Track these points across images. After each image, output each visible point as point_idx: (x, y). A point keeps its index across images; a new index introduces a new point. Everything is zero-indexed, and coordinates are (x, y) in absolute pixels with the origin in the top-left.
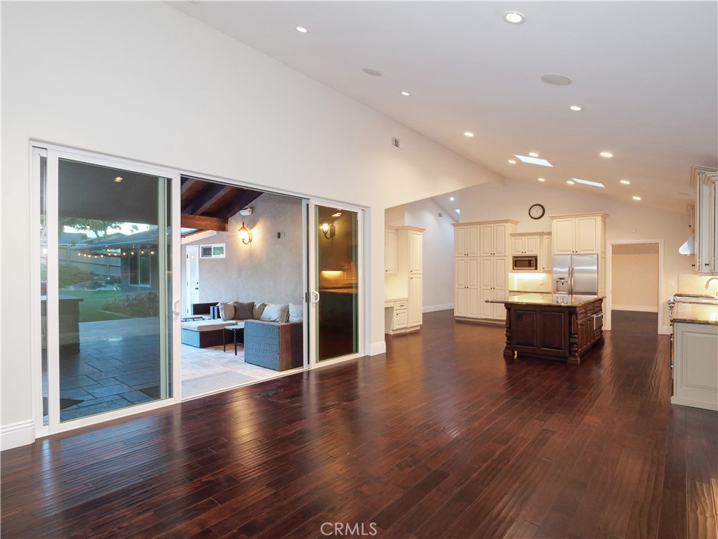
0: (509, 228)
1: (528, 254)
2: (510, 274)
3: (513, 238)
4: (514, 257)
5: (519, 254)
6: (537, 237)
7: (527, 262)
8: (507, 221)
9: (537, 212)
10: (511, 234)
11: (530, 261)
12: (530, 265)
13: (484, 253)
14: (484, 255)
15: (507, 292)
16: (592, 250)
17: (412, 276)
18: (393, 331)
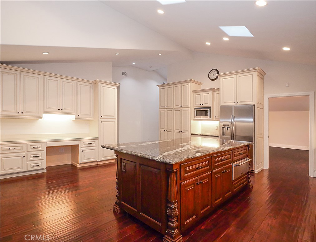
0: (192, 86)
1: (205, 106)
2: (192, 121)
3: (195, 94)
4: (195, 109)
5: (199, 106)
6: (211, 93)
7: (204, 113)
8: (190, 81)
9: (214, 75)
10: (193, 91)
11: (206, 111)
12: (206, 115)
13: (176, 106)
14: (176, 107)
15: (190, 135)
16: (250, 101)
17: (102, 120)
18: (79, 164)
